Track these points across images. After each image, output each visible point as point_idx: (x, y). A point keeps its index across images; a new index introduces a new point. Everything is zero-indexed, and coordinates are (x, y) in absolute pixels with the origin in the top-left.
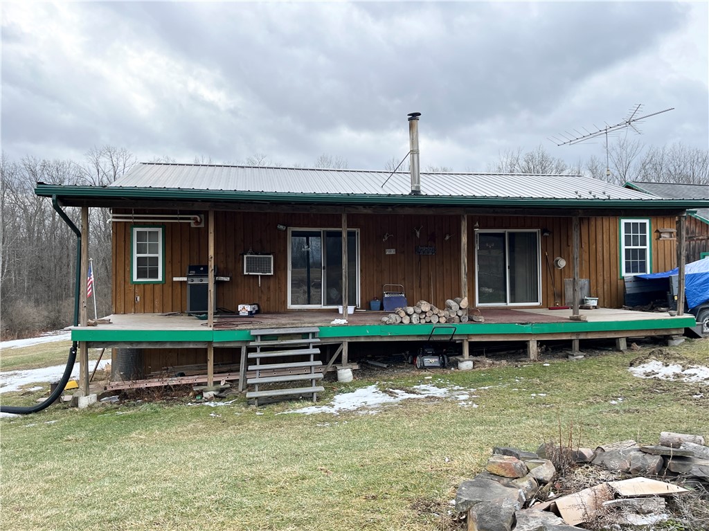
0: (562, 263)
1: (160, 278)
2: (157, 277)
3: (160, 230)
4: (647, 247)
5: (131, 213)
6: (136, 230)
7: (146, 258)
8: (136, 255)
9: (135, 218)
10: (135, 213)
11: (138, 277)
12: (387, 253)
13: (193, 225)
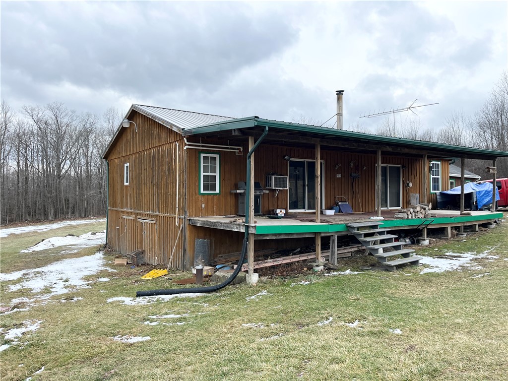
0: (411, 185)
1: (217, 191)
2: (215, 190)
3: (217, 156)
4: (440, 177)
5: (200, 143)
6: (202, 155)
7: (208, 176)
8: (202, 174)
9: (203, 146)
10: (202, 143)
11: (204, 190)
12: (337, 177)
13: (237, 154)
